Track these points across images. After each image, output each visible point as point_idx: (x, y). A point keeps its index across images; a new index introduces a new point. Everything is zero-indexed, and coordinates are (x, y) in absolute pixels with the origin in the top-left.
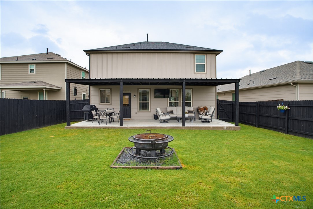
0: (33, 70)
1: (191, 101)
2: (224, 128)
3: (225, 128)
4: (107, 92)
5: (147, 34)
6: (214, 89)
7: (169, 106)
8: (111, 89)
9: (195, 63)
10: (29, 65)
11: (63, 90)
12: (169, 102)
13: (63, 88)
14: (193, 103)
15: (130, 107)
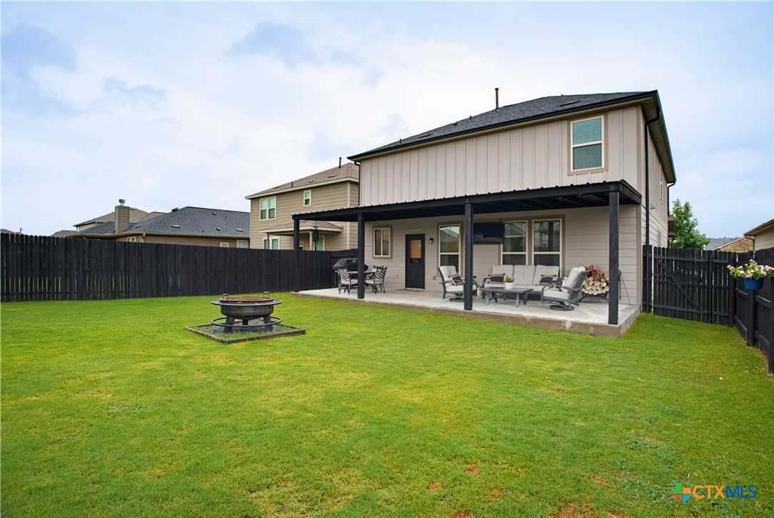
0: (309, 200)
1: (559, 251)
2: (563, 324)
3: (568, 326)
4: (385, 234)
5: (497, 89)
6: (634, 214)
7: (502, 263)
8: (391, 227)
9: (572, 146)
10: (305, 192)
11: (345, 232)
12: (502, 253)
13: (345, 228)
14: (566, 255)
15: (424, 265)
